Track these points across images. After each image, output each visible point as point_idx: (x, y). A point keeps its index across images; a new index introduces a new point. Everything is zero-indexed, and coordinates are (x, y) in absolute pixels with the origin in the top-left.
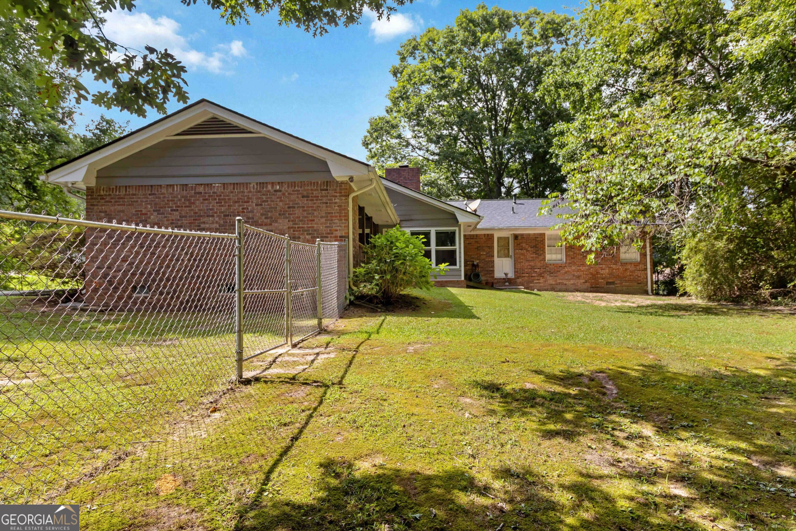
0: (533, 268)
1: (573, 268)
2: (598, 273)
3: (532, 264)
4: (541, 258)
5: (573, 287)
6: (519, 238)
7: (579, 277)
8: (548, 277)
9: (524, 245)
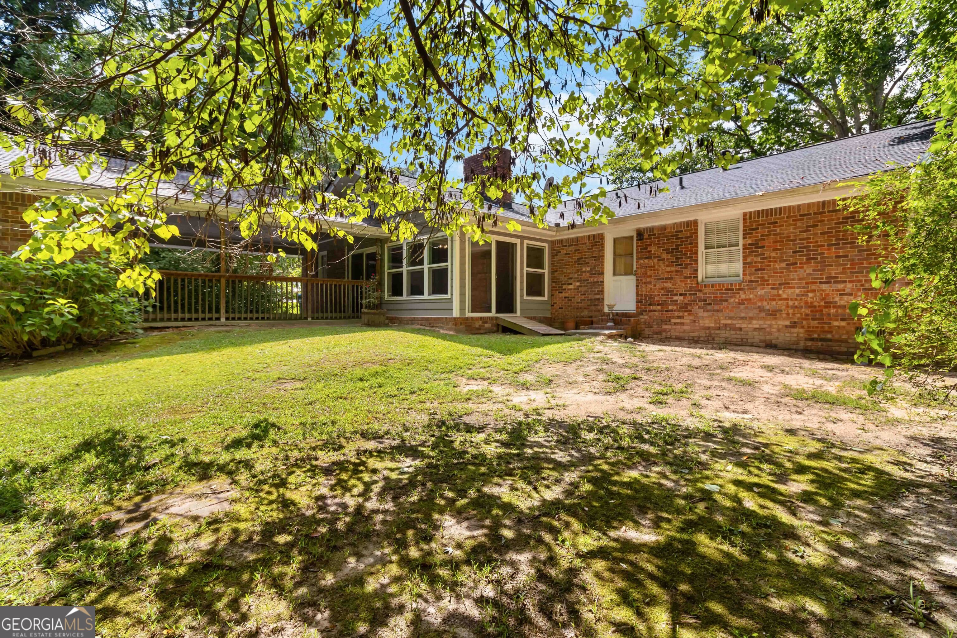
0: (669, 293)
1: (761, 292)
2: (828, 305)
3: (669, 285)
4: (687, 272)
5: (758, 337)
6: (646, 235)
7: (774, 314)
8: (701, 313)
9: (653, 249)
